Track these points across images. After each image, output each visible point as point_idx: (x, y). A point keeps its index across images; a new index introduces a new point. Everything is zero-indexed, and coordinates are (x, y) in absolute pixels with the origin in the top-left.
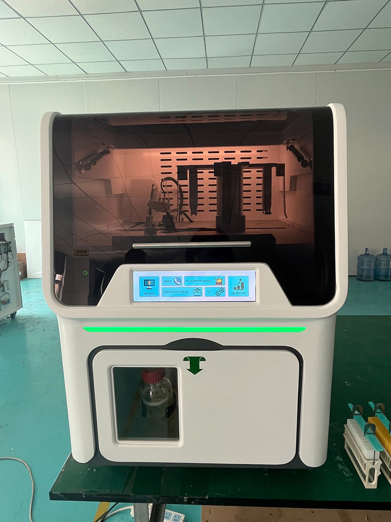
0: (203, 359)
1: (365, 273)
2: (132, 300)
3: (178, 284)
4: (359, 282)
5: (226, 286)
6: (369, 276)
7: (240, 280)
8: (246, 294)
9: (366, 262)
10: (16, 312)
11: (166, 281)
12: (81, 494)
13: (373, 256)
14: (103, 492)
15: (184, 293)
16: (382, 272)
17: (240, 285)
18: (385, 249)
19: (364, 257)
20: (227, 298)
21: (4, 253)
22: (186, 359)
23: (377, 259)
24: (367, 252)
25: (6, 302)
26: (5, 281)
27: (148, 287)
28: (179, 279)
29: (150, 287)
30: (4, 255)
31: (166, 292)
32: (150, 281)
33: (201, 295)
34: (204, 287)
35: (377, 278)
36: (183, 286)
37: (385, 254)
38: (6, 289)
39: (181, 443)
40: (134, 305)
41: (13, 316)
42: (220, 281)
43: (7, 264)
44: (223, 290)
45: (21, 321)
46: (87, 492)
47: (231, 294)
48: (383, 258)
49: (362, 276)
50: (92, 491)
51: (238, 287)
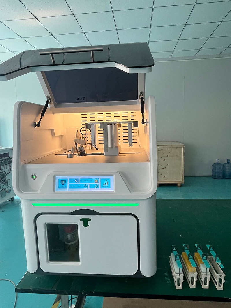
0: (90, 220)
1: (217, 174)
2: (55, 190)
3: (77, 183)
4: (213, 179)
5: (100, 183)
6: (219, 176)
7: (106, 180)
8: (109, 187)
9: (217, 168)
10: (14, 197)
11: (71, 181)
12: (31, 289)
13: (221, 164)
14: (42, 288)
15: (79, 186)
16: (227, 174)
17: (106, 183)
18: (228, 160)
19: (216, 165)
20: (100, 189)
21: (8, 164)
22: (81, 220)
23: (224, 166)
24: (218, 162)
25: (8, 192)
26: (8, 180)
27: (62, 184)
28: (77, 180)
29: (63, 184)
30: (8, 165)
31: (71, 187)
32: (63, 181)
33: (88, 188)
34: (89, 184)
35: (224, 177)
36: (79, 183)
37: (228, 163)
38: (8, 184)
39: (80, 263)
40: (56, 192)
41: (12, 199)
42: (96, 181)
43: (10, 170)
44: (98, 185)
45: (16, 203)
46: (34, 288)
47: (102, 187)
48: (227, 166)
49: (215, 176)
50: (36, 288)
51: (106, 184)
